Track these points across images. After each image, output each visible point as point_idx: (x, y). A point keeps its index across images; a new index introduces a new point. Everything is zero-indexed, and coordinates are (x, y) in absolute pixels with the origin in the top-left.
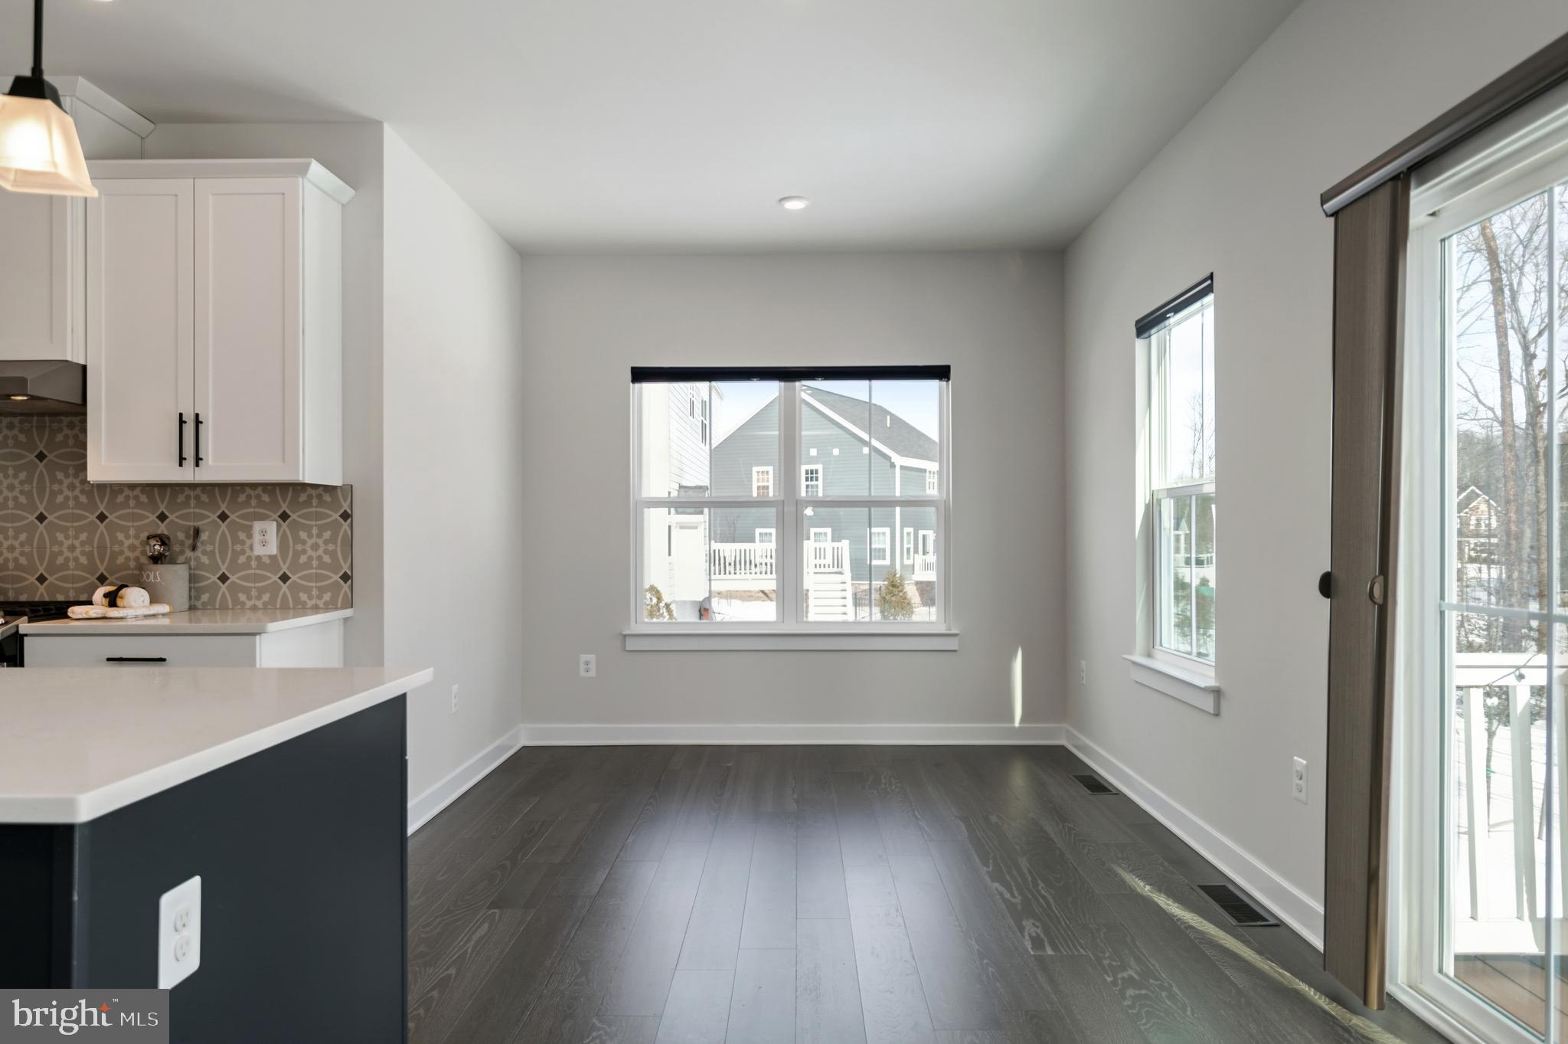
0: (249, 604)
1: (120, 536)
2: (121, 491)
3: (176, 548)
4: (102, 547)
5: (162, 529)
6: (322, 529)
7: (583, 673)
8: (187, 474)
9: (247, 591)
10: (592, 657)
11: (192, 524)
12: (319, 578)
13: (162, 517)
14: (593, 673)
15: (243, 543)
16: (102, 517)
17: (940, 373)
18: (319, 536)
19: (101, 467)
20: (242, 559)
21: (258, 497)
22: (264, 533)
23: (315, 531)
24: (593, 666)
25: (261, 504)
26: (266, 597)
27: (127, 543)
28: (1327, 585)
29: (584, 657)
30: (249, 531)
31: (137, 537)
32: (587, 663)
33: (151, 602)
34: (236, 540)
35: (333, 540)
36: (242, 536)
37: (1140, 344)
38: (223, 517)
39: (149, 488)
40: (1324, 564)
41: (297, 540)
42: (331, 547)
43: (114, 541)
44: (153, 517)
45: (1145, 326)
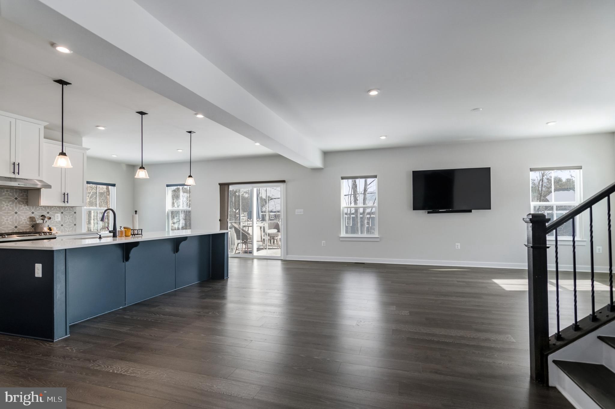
8: (63, 205)
28: (220, 220)
37: (167, 188)
40: (220, 219)
45: (168, 186)
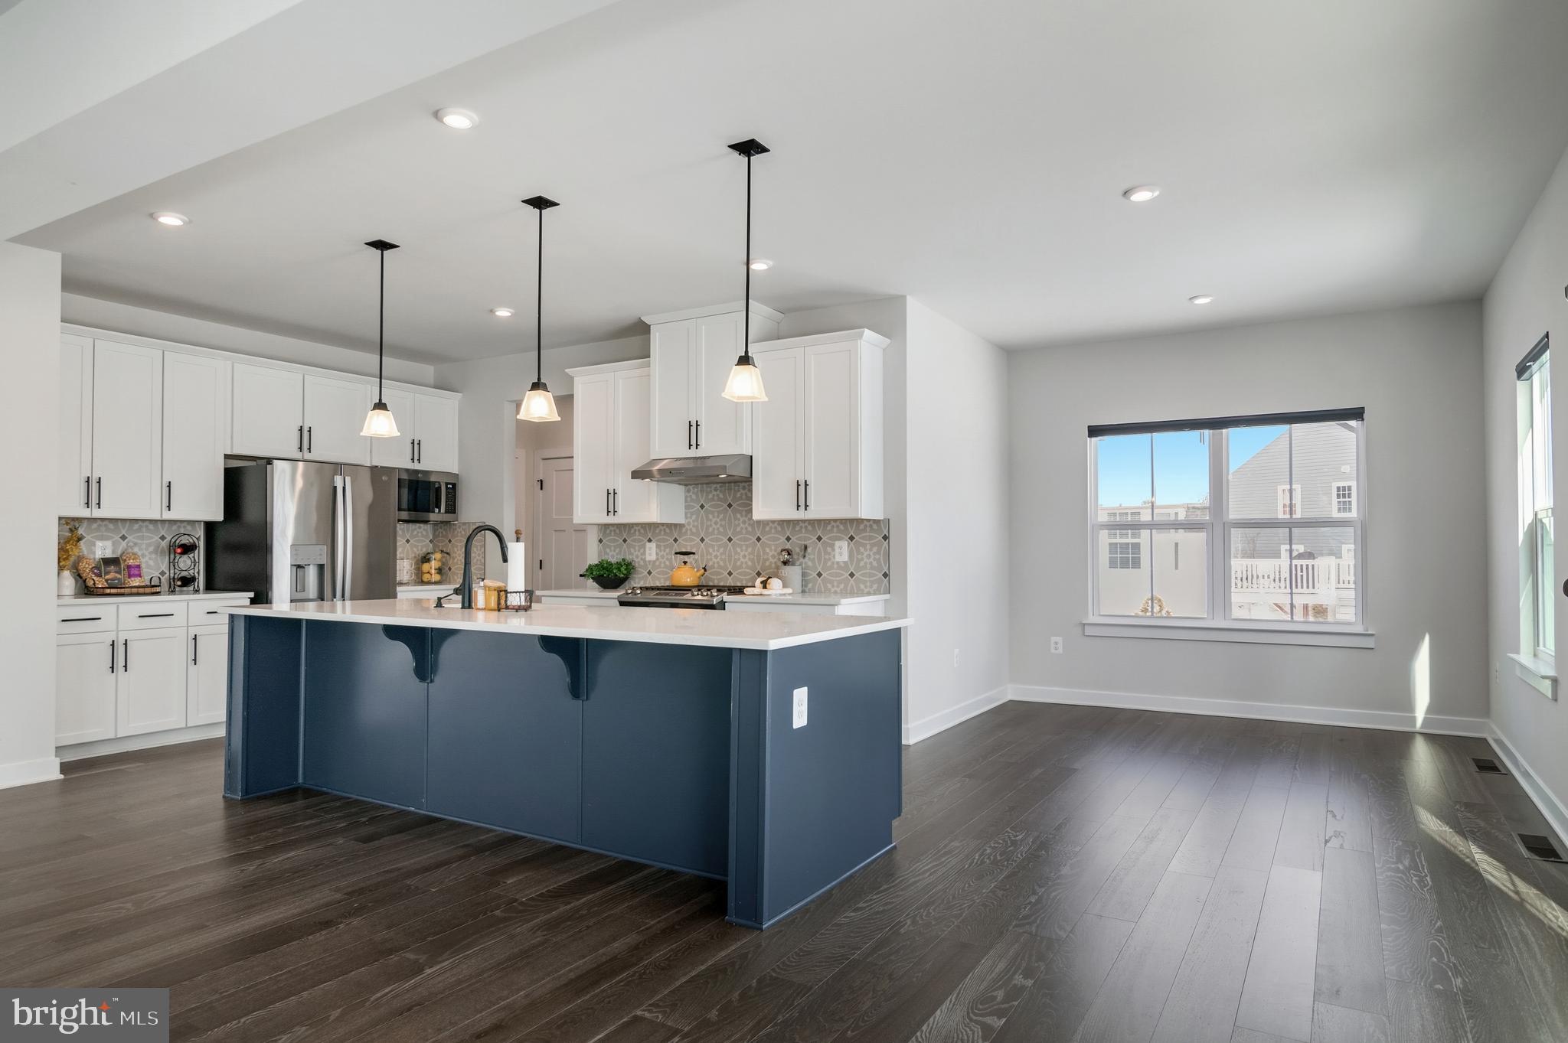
0: (833, 590)
1: (768, 550)
2: (768, 524)
3: (795, 557)
4: (758, 556)
5: (788, 546)
6: (873, 545)
7: (1053, 651)
9: (831, 582)
10: (1059, 639)
11: (803, 543)
12: (871, 575)
13: (788, 539)
14: (1060, 650)
15: (829, 554)
16: (759, 539)
17: (1357, 414)
18: (871, 550)
19: (761, 511)
20: (829, 564)
21: (838, 526)
22: (841, 548)
23: (868, 547)
24: (1060, 646)
25: (839, 531)
26: (842, 586)
27: (771, 554)
29: (1054, 639)
30: (832, 546)
31: (775, 551)
32: (1056, 643)
33: (783, 587)
34: (826, 553)
35: (878, 552)
36: (829, 549)
38: (819, 539)
39: (782, 522)
41: (858, 552)
42: (877, 557)
43: (765, 553)
44: (783, 539)
